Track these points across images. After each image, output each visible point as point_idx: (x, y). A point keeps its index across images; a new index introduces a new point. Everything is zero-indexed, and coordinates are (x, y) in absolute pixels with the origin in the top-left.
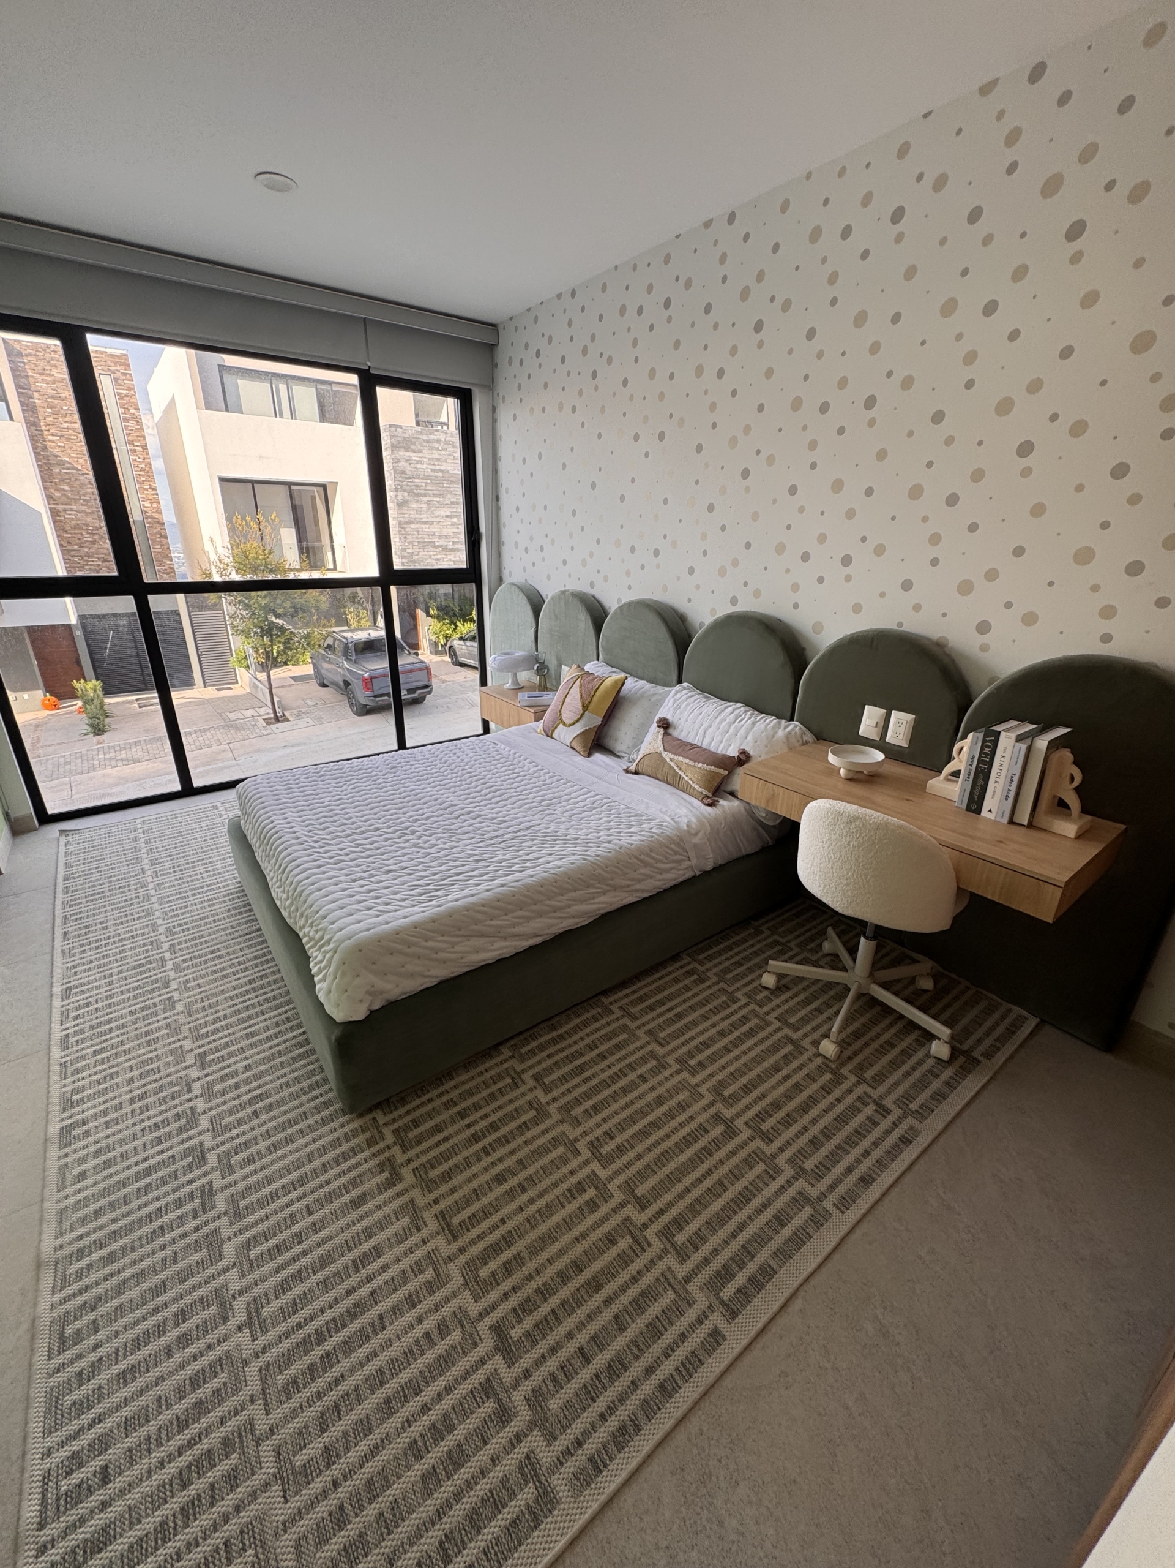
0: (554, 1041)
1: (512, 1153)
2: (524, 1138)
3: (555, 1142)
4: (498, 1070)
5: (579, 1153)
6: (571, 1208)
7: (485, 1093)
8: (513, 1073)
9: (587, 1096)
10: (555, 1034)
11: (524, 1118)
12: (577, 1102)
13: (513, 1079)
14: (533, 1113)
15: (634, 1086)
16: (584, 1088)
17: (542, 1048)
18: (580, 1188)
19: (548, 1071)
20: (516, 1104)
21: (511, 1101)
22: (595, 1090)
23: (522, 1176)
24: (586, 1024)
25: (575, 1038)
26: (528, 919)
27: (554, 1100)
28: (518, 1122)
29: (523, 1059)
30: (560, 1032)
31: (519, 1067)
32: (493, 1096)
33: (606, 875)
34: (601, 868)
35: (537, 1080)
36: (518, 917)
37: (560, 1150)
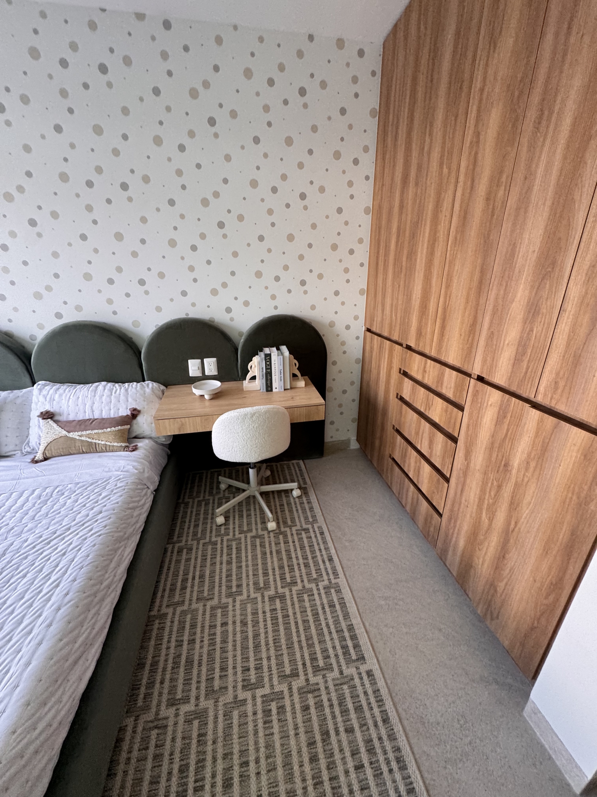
0: (153, 671)
1: (215, 759)
2: (210, 743)
3: (227, 715)
4: (138, 739)
5: (245, 700)
6: (276, 729)
7: (149, 764)
8: (151, 725)
9: (211, 670)
10: (147, 667)
11: (195, 734)
12: (210, 680)
13: (156, 727)
14: (196, 723)
15: (225, 634)
16: (204, 669)
17: (151, 685)
18: (267, 712)
19: (173, 689)
20: (179, 735)
21: (173, 740)
22: (211, 660)
23: (236, 761)
24: (160, 638)
25: (163, 652)
27: (197, 698)
28: (194, 741)
29: (146, 708)
30: (149, 662)
31: (150, 716)
32: (158, 757)
35: (173, 705)
37: (236, 714)
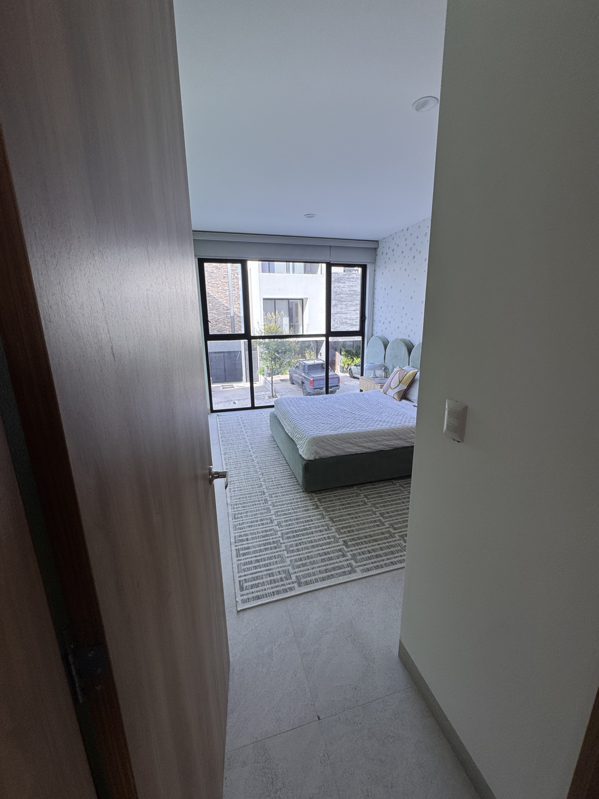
0: (373, 488)
1: (354, 510)
2: (358, 508)
3: (368, 511)
4: (352, 492)
5: (376, 514)
6: (372, 524)
7: (347, 496)
8: (357, 493)
9: (382, 503)
10: (373, 487)
11: (359, 504)
12: (378, 503)
13: (357, 494)
14: (362, 503)
15: (400, 503)
16: (382, 501)
17: (368, 489)
18: (375, 521)
19: (369, 495)
20: (357, 500)
21: (355, 499)
22: (385, 502)
23: (357, 515)
24: (385, 486)
25: (381, 489)
26: (367, 442)
27: (370, 502)
28: (357, 504)
29: (361, 491)
30: (375, 486)
31: (359, 492)
32: (350, 497)
33: (398, 434)
34: (396, 430)
35: (365, 496)
36: (364, 441)
37: (370, 513)
